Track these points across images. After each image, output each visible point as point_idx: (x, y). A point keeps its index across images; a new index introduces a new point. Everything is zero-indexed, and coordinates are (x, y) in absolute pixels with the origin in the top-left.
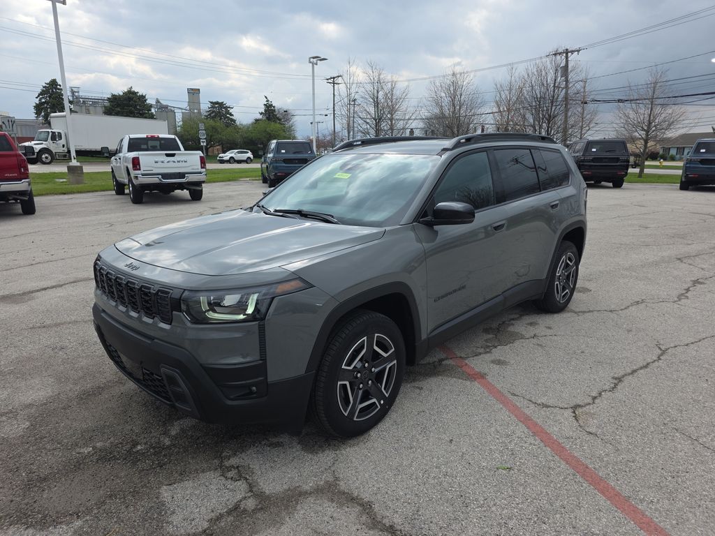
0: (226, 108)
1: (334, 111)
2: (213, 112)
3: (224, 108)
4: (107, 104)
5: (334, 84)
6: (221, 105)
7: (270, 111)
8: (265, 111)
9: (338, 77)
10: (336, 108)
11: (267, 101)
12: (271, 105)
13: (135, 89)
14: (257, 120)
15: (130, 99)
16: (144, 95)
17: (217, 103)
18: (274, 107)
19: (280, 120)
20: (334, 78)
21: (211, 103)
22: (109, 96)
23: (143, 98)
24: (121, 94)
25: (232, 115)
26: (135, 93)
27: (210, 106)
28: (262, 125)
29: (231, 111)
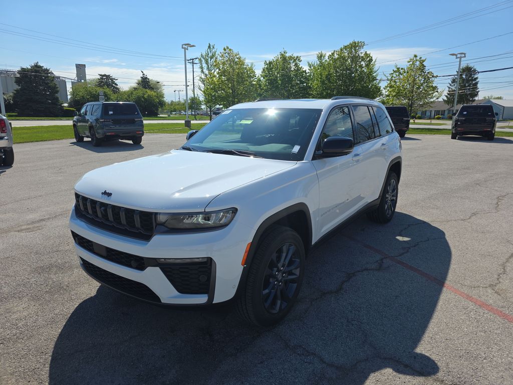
1: (194, 83)
2: (102, 82)
3: (111, 79)
4: (18, 76)
5: (193, 63)
6: (108, 77)
7: (145, 82)
8: (142, 82)
9: (196, 58)
10: (195, 81)
11: (143, 75)
12: (146, 78)
13: (40, 64)
14: (135, 89)
15: (36, 71)
16: (48, 68)
17: (105, 75)
18: (149, 79)
19: (153, 89)
20: (193, 59)
21: (100, 75)
22: (19, 69)
23: (47, 71)
24: (30, 67)
25: (117, 85)
26: (41, 67)
27: (99, 78)
28: (140, 93)
29: (116, 82)
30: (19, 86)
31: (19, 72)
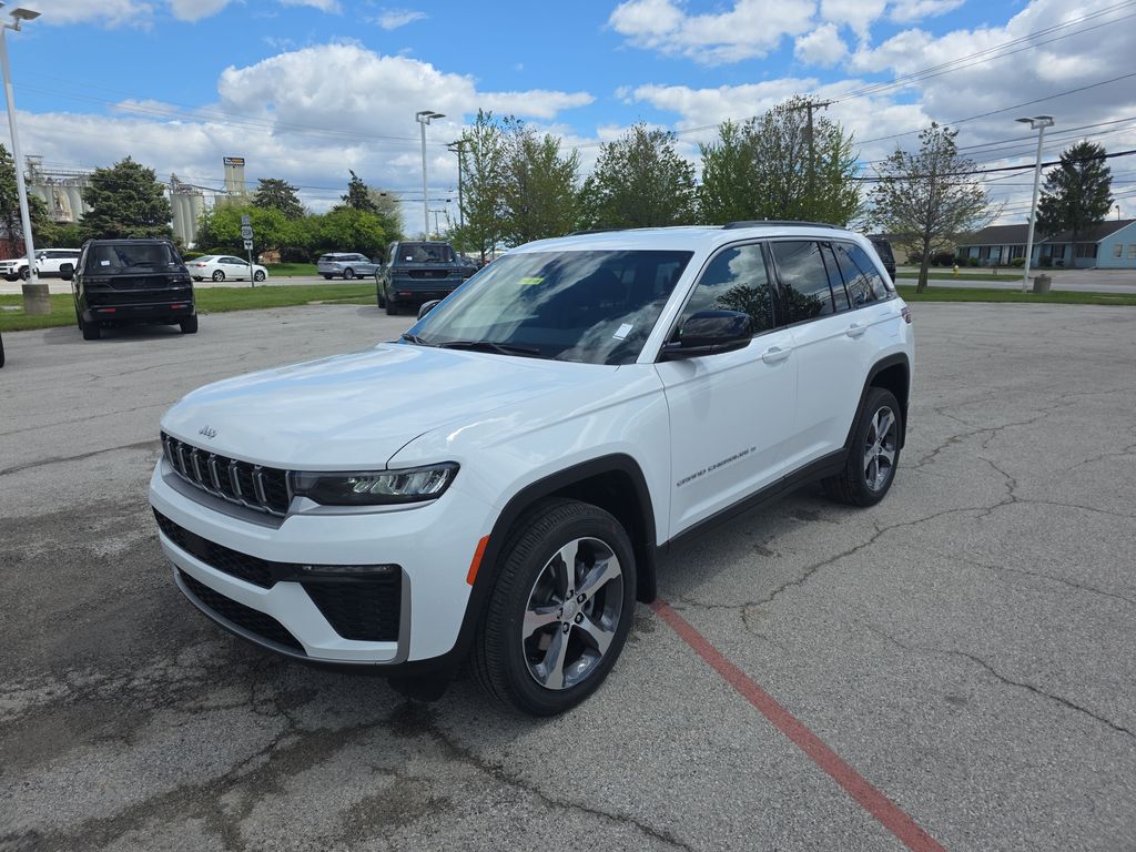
0: (288, 189)
1: (460, 194)
2: (266, 196)
3: (284, 189)
4: (89, 184)
5: (461, 151)
6: (279, 185)
7: (358, 194)
8: (351, 194)
9: (466, 141)
11: (355, 178)
12: (361, 185)
13: (135, 160)
14: (338, 209)
15: (128, 176)
16: (151, 169)
17: (271, 182)
18: (366, 188)
19: (375, 208)
20: (461, 142)
21: (262, 181)
22: (93, 171)
23: (149, 174)
24: (113, 168)
25: (297, 201)
26: (135, 167)
27: (260, 187)
28: (347, 217)
29: (295, 194)
30: (92, 206)
31: (93, 178)
